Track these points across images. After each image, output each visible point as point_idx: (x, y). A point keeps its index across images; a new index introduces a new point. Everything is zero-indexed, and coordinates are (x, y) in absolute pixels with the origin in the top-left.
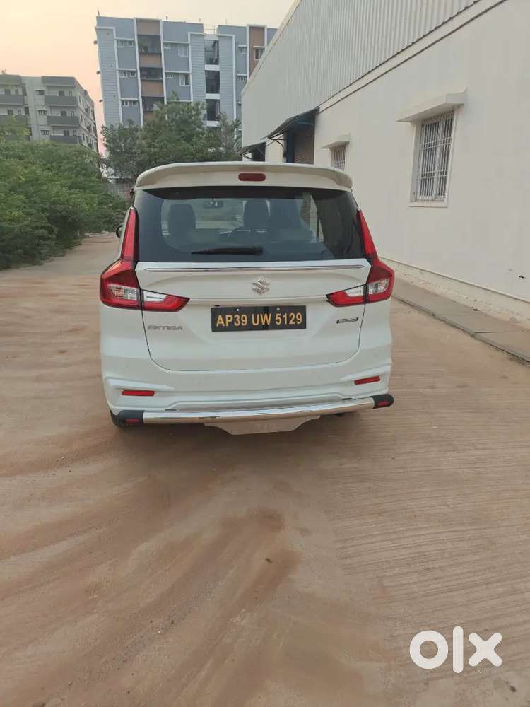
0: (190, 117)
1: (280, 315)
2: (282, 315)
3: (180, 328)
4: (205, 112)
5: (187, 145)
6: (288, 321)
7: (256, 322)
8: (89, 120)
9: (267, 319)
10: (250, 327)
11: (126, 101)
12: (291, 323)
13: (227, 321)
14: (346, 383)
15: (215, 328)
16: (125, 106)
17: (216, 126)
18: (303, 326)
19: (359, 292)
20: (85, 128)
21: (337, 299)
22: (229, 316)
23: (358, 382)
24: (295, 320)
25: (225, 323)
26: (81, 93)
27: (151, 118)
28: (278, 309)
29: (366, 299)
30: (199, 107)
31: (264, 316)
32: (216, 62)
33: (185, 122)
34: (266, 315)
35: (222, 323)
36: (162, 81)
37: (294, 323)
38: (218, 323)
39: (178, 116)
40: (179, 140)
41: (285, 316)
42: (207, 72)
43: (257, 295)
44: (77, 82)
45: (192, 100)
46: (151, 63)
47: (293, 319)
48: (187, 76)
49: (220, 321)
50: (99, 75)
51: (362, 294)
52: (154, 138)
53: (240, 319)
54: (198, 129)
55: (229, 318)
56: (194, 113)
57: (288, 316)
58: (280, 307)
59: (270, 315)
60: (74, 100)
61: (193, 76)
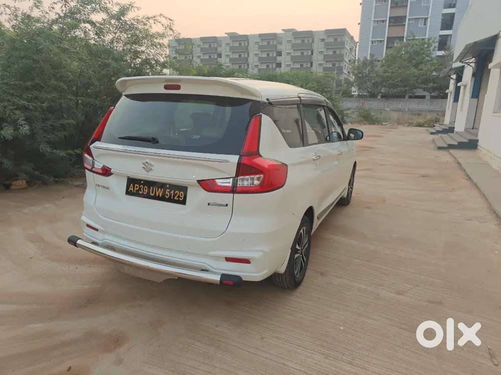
0: (422, 49)
1: (169, 190)
2: (170, 191)
3: (108, 188)
4: (437, 45)
5: (415, 70)
6: (174, 197)
7: (152, 193)
8: (351, 56)
9: (160, 192)
10: (148, 196)
11: (375, 41)
12: (176, 198)
13: (136, 189)
14: (216, 258)
15: (128, 193)
16: (374, 44)
17: (441, 54)
18: (183, 202)
19: (229, 183)
20: (347, 61)
21: (208, 185)
22: (137, 185)
23: (228, 259)
24: (179, 197)
25: (134, 191)
26: (349, 38)
27: (391, 51)
28: (168, 186)
29: (234, 190)
30: (431, 41)
31: (158, 190)
32: (454, 6)
33: (417, 53)
34: (160, 189)
35: (132, 189)
36: (405, 25)
37: (178, 199)
38: (130, 189)
39: (412, 49)
40: (408, 67)
41: (172, 192)
42: (444, 15)
43: (146, 172)
44: (347, 31)
45: (427, 37)
46: (399, 13)
47: (177, 196)
48: (426, 19)
49: (131, 189)
50: (359, 25)
51: (230, 185)
52: (389, 66)
53: (143, 189)
54: (426, 58)
55: (137, 187)
56: (426, 46)
57: (174, 192)
58: (169, 184)
59: (162, 189)
60: (343, 43)
61: (431, 19)
